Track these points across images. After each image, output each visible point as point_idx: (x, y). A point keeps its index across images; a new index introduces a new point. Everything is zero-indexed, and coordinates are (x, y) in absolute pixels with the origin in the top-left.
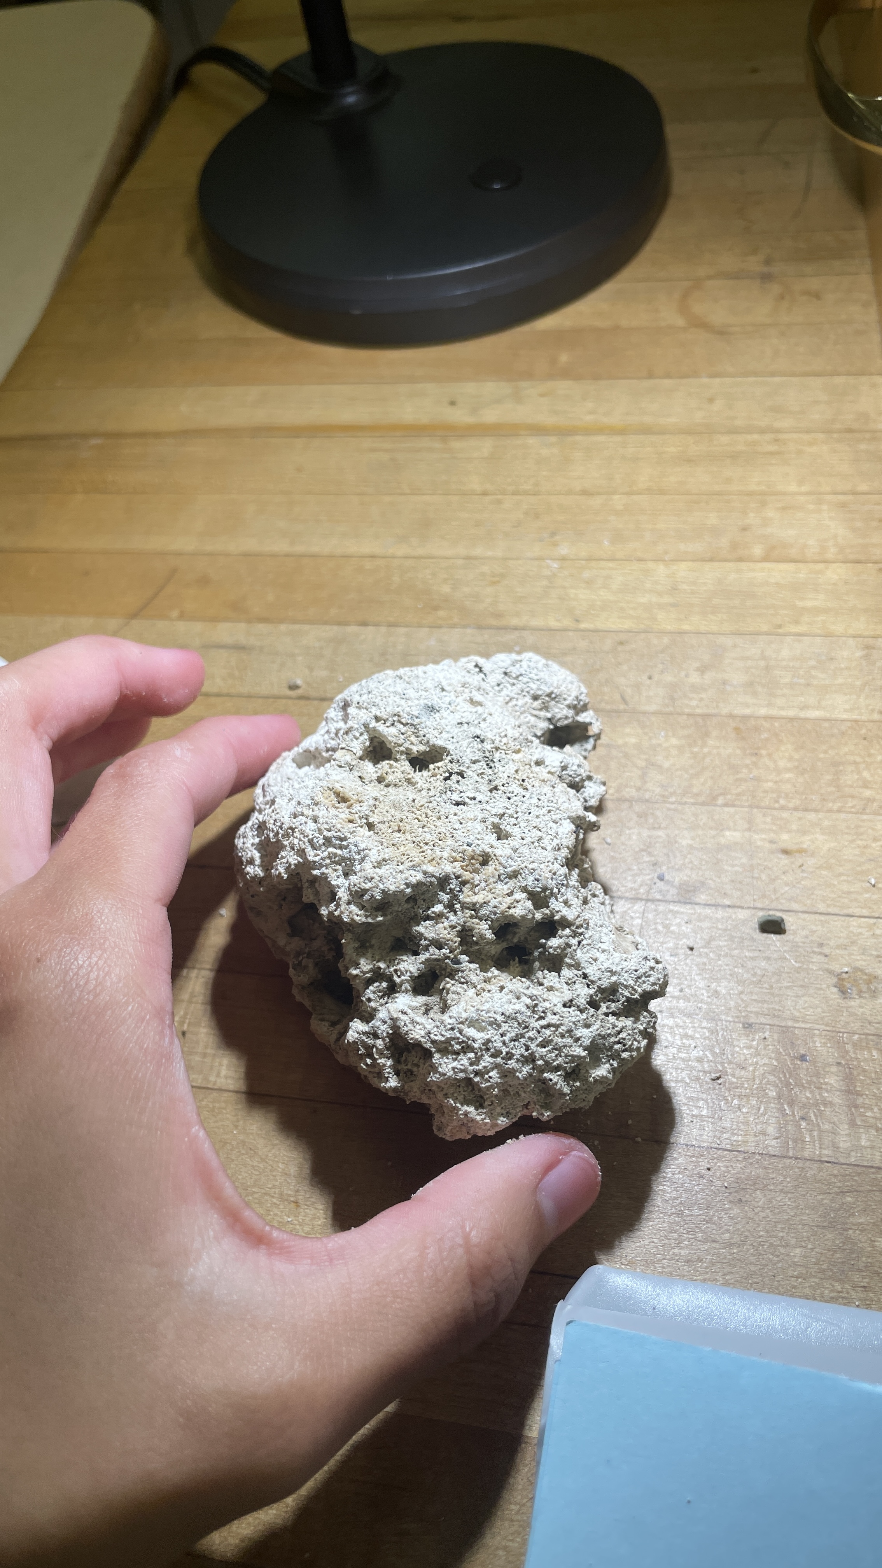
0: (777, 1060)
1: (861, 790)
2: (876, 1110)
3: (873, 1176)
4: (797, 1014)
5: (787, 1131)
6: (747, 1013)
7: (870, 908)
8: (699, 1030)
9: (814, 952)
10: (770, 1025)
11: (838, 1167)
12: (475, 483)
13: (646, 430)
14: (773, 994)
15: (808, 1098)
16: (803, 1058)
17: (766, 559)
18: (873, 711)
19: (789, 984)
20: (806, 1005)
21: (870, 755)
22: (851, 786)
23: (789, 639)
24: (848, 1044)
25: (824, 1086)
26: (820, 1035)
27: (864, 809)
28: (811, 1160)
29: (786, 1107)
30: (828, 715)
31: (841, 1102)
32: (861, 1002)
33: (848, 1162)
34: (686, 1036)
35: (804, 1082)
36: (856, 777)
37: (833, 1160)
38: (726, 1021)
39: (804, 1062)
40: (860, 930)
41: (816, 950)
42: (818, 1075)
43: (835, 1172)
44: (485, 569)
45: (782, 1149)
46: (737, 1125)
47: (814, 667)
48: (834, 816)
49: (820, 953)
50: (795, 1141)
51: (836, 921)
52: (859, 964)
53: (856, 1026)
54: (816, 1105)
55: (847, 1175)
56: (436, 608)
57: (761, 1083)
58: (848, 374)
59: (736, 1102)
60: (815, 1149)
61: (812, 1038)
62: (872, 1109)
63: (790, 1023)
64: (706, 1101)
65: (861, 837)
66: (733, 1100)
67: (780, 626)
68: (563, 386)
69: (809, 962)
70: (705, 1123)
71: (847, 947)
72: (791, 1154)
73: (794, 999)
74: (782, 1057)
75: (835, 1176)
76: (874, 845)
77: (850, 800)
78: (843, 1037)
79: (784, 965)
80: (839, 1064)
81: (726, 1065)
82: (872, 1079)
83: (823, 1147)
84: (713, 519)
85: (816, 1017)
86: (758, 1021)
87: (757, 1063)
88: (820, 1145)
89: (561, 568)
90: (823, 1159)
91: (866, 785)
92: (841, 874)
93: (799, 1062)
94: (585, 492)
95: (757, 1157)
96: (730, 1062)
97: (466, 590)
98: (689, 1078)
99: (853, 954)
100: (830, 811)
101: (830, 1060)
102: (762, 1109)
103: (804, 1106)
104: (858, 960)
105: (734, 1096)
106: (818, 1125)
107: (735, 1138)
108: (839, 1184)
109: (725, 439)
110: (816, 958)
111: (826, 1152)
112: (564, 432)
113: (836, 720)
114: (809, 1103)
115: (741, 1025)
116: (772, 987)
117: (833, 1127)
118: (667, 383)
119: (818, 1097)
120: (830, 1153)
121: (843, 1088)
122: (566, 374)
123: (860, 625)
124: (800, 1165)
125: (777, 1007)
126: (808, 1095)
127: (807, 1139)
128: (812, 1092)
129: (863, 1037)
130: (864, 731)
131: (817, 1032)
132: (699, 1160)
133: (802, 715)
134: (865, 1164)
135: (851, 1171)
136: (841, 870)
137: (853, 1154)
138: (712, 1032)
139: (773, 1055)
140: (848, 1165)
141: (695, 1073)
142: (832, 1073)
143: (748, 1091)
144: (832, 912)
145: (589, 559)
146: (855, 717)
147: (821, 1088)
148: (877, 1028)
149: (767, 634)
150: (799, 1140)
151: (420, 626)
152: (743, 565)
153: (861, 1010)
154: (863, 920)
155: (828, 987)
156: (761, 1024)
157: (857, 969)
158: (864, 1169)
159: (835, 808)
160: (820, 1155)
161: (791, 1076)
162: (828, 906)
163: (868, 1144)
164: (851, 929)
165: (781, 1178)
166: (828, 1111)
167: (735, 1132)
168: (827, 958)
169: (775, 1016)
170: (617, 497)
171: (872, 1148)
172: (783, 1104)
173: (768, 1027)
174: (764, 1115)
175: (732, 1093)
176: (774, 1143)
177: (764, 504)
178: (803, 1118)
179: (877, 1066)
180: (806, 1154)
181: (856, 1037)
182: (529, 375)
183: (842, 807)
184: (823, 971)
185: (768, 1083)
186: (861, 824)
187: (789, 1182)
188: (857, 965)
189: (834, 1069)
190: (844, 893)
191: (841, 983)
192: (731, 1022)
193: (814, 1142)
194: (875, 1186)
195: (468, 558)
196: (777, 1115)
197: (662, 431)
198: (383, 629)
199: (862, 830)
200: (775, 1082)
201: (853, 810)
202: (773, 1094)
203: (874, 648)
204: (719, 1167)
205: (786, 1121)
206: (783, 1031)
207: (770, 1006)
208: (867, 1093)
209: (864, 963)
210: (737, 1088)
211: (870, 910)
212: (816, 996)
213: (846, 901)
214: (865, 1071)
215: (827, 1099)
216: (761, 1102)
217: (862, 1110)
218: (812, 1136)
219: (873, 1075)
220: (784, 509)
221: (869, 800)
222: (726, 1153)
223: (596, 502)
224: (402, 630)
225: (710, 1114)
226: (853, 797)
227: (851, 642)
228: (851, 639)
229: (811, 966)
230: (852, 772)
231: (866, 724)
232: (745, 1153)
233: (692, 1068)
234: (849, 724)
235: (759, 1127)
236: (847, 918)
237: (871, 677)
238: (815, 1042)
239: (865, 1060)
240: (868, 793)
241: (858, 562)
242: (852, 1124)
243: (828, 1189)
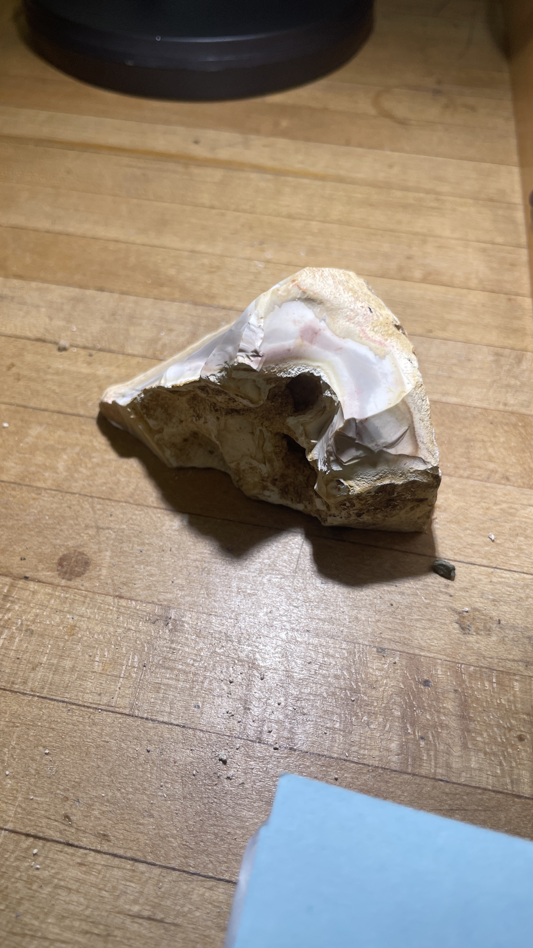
0: (403, 683)
1: (486, 463)
2: (485, 735)
3: (480, 797)
4: (424, 644)
5: (408, 748)
6: (381, 639)
7: (489, 559)
8: (339, 650)
9: (441, 592)
10: (400, 652)
11: (450, 785)
12: (206, 199)
13: (341, 180)
14: (404, 625)
15: (428, 720)
16: (426, 683)
17: (424, 280)
18: (499, 402)
19: (418, 617)
20: (432, 637)
21: (495, 436)
22: (479, 459)
23: (437, 341)
24: (464, 674)
25: (442, 710)
26: (442, 664)
27: (488, 478)
28: (426, 777)
29: (408, 726)
30: (464, 402)
31: (455, 725)
32: (477, 638)
33: (459, 782)
34: (327, 655)
35: (425, 705)
36: (483, 452)
37: (446, 778)
38: (363, 645)
39: (427, 687)
40: (480, 577)
41: (443, 590)
42: (437, 699)
43: (447, 790)
44: (206, 261)
45: (402, 765)
46: (365, 740)
47: (454, 365)
48: (464, 481)
49: (446, 593)
50: (414, 759)
51: (460, 567)
52: (479, 605)
53: (472, 659)
54: (435, 727)
55: (457, 794)
56: (162, 285)
57: (388, 703)
58: (493, 162)
59: (365, 718)
60: (431, 767)
61: (435, 666)
62: (481, 735)
63: (417, 651)
64: (339, 715)
65: (484, 500)
66: (363, 716)
67: (431, 331)
68: (281, 142)
69: (437, 600)
70: (337, 735)
71: (469, 590)
72: (409, 771)
73: (421, 630)
74: (408, 681)
75: (447, 794)
76: (495, 508)
77: (477, 469)
78: (461, 666)
79: (415, 600)
80: (456, 691)
81: (360, 684)
82: (484, 707)
83: (438, 766)
84: (386, 247)
85: (439, 648)
86: (390, 647)
87: (386, 684)
88: (436, 763)
89: (265, 268)
90: (437, 778)
91: (491, 459)
92: (467, 529)
93: (422, 687)
94: (290, 216)
95: (380, 771)
96: (363, 682)
97: (188, 274)
98: (327, 693)
99: (473, 597)
100: (461, 477)
101: (449, 687)
102: (388, 726)
103: (424, 727)
104: (477, 602)
105: (365, 712)
106: (435, 746)
107: (362, 752)
108: (449, 802)
109: (399, 194)
110: (442, 597)
111: (439, 771)
112: (278, 173)
113: (470, 407)
114: (429, 724)
115: (375, 649)
116: (404, 618)
117: (447, 748)
118: (360, 150)
119: (436, 720)
120: (444, 772)
121: (459, 714)
122: (285, 134)
123: (493, 337)
124: (418, 781)
125: (407, 636)
126: (428, 717)
127: (425, 758)
128: (431, 715)
129: (477, 669)
130: (491, 418)
131: (439, 661)
132: (329, 770)
133: (444, 399)
134: (474, 784)
135: (460, 790)
136: (467, 525)
137: (464, 774)
138: (350, 653)
139: (401, 679)
140: (459, 784)
141: (332, 689)
142: (449, 699)
143: (376, 709)
144: (458, 560)
145: (288, 264)
146: (485, 405)
147: (440, 712)
148: (490, 663)
149: (421, 336)
150: (417, 759)
151: (147, 296)
152: (407, 283)
153: (478, 645)
154: (483, 568)
155: (451, 622)
156: (393, 650)
157: (476, 610)
158: (472, 789)
159: (465, 475)
160: (435, 773)
161: (414, 697)
162: (455, 554)
163: (477, 766)
164: (473, 575)
165: (400, 793)
166: (444, 734)
167: (362, 746)
168: (451, 598)
169: (404, 644)
170: (314, 223)
171: (480, 770)
172: (406, 723)
173: (399, 653)
174: (388, 732)
175: (362, 710)
176: (395, 758)
177: (424, 242)
178: (422, 738)
179: (488, 696)
180: (423, 772)
181: (472, 668)
182: (257, 131)
183: (471, 475)
184: (447, 609)
185: (394, 703)
186: (486, 490)
187: (406, 797)
188: (477, 607)
189: (452, 695)
190: (469, 545)
191: (462, 620)
192: (367, 646)
193: (431, 761)
194: (480, 806)
195: (193, 251)
196: (400, 733)
197: (353, 182)
198: (116, 296)
199: (486, 495)
200: (401, 702)
201: (479, 478)
202: (398, 713)
203: (502, 356)
204: (346, 777)
205: (408, 739)
206: (410, 658)
207: (402, 635)
208: (479, 719)
209: (481, 605)
210: (367, 705)
211: (489, 561)
212: (440, 629)
213: (470, 551)
214: (478, 699)
215: (445, 722)
216: (387, 720)
217: (473, 735)
218: (429, 755)
219: (485, 704)
220: (440, 247)
221: (492, 471)
222: (352, 765)
223: (298, 224)
224: (132, 298)
225: (342, 728)
226: (480, 467)
227: (485, 349)
228: (485, 347)
229: (438, 604)
230: (480, 448)
231: (493, 412)
232: (369, 766)
233: (330, 684)
234: (480, 410)
235: (384, 743)
236: (470, 565)
237: (498, 377)
238: (436, 670)
239: (478, 690)
240: (491, 466)
241: (493, 292)
242: (465, 746)
243: (440, 806)
